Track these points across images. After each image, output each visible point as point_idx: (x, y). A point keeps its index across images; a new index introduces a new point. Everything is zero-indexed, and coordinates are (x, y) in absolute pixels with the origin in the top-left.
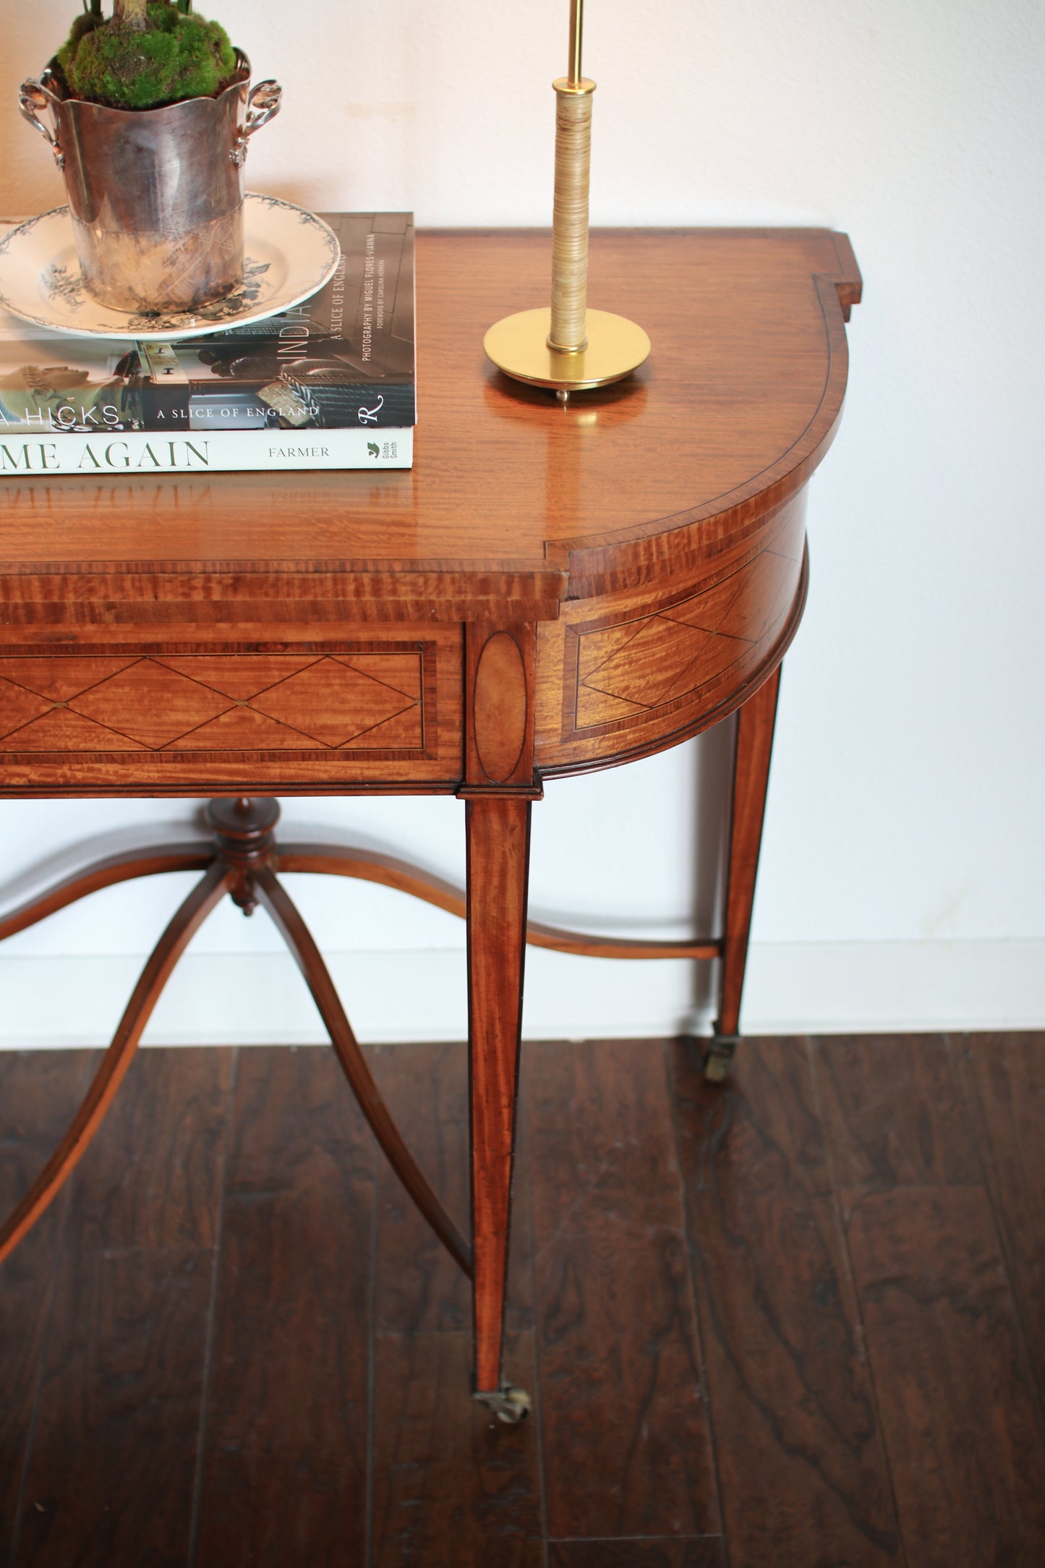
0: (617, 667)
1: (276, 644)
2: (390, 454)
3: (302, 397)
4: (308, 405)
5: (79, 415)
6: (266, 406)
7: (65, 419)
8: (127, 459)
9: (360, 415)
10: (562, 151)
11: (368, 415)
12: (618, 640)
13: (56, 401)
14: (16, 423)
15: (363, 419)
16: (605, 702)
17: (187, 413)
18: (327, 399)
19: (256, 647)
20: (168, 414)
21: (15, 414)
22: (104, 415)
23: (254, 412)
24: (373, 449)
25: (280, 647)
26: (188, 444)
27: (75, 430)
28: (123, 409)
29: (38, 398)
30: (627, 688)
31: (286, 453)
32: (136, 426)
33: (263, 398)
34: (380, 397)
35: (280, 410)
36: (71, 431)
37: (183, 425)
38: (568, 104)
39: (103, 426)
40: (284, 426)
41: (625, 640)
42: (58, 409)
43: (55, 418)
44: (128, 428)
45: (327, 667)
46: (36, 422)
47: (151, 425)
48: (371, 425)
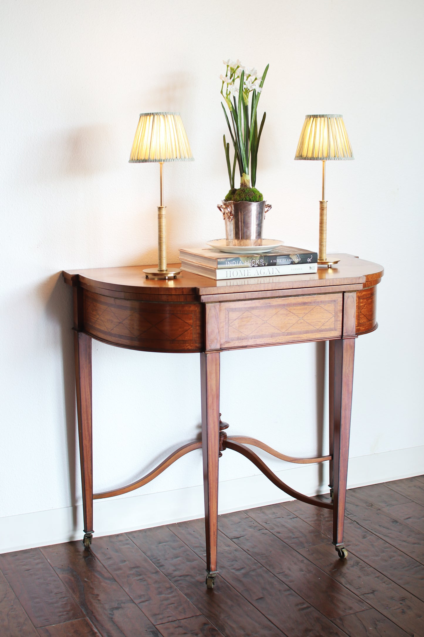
0: (365, 308)
1: (308, 302)
2: (313, 269)
3: (297, 256)
4: (299, 258)
5: (256, 262)
6: (291, 259)
7: (253, 263)
8: (264, 272)
9: (308, 260)
10: (322, 215)
11: (309, 260)
12: (365, 302)
13: (251, 259)
14: (243, 264)
15: (308, 261)
16: (363, 317)
17: (276, 261)
18: (302, 257)
19: (305, 304)
20: (273, 261)
21: (243, 262)
22: (260, 262)
23: (289, 260)
24: (311, 268)
25: (309, 303)
26: (276, 268)
27: (255, 266)
28: (264, 260)
29: (248, 258)
30: (366, 314)
31: (294, 269)
32: (266, 265)
33: (290, 257)
34: (312, 256)
35: (294, 259)
36: (253, 267)
37: (274, 264)
38: (323, 204)
39: (260, 265)
40: (294, 263)
41: (366, 302)
42: (252, 261)
43: (251, 263)
44: (265, 266)
45: (317, 308)
46: (247, 264)
47: (270, 265)
48: (310, 263)
